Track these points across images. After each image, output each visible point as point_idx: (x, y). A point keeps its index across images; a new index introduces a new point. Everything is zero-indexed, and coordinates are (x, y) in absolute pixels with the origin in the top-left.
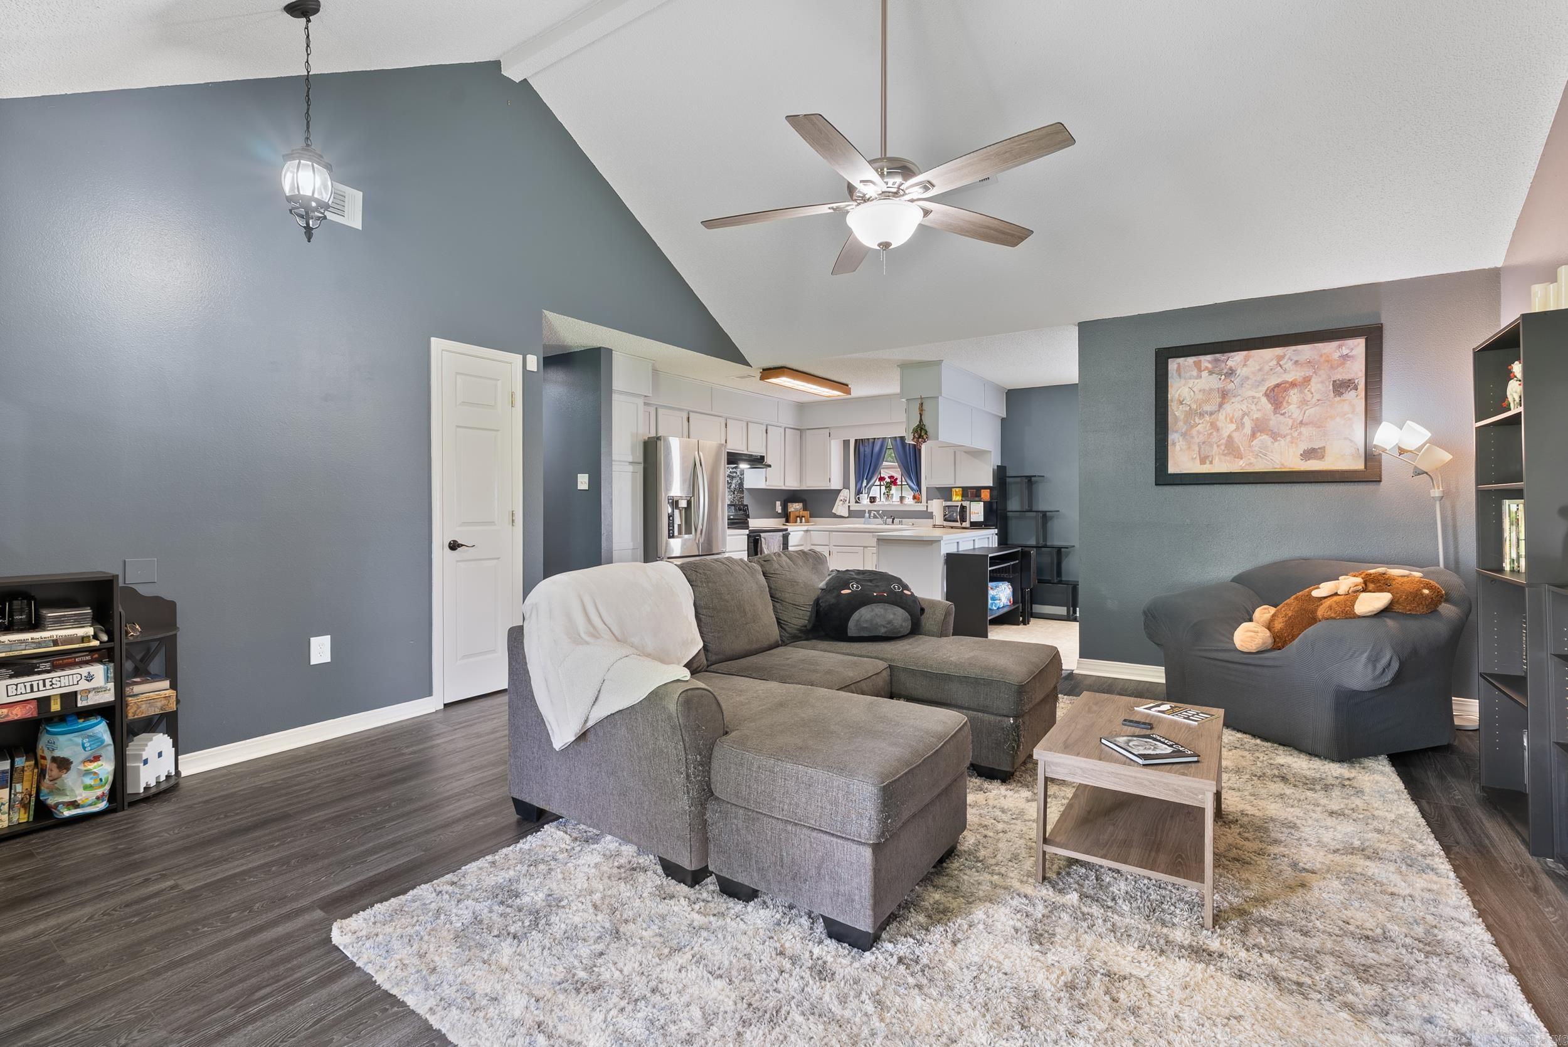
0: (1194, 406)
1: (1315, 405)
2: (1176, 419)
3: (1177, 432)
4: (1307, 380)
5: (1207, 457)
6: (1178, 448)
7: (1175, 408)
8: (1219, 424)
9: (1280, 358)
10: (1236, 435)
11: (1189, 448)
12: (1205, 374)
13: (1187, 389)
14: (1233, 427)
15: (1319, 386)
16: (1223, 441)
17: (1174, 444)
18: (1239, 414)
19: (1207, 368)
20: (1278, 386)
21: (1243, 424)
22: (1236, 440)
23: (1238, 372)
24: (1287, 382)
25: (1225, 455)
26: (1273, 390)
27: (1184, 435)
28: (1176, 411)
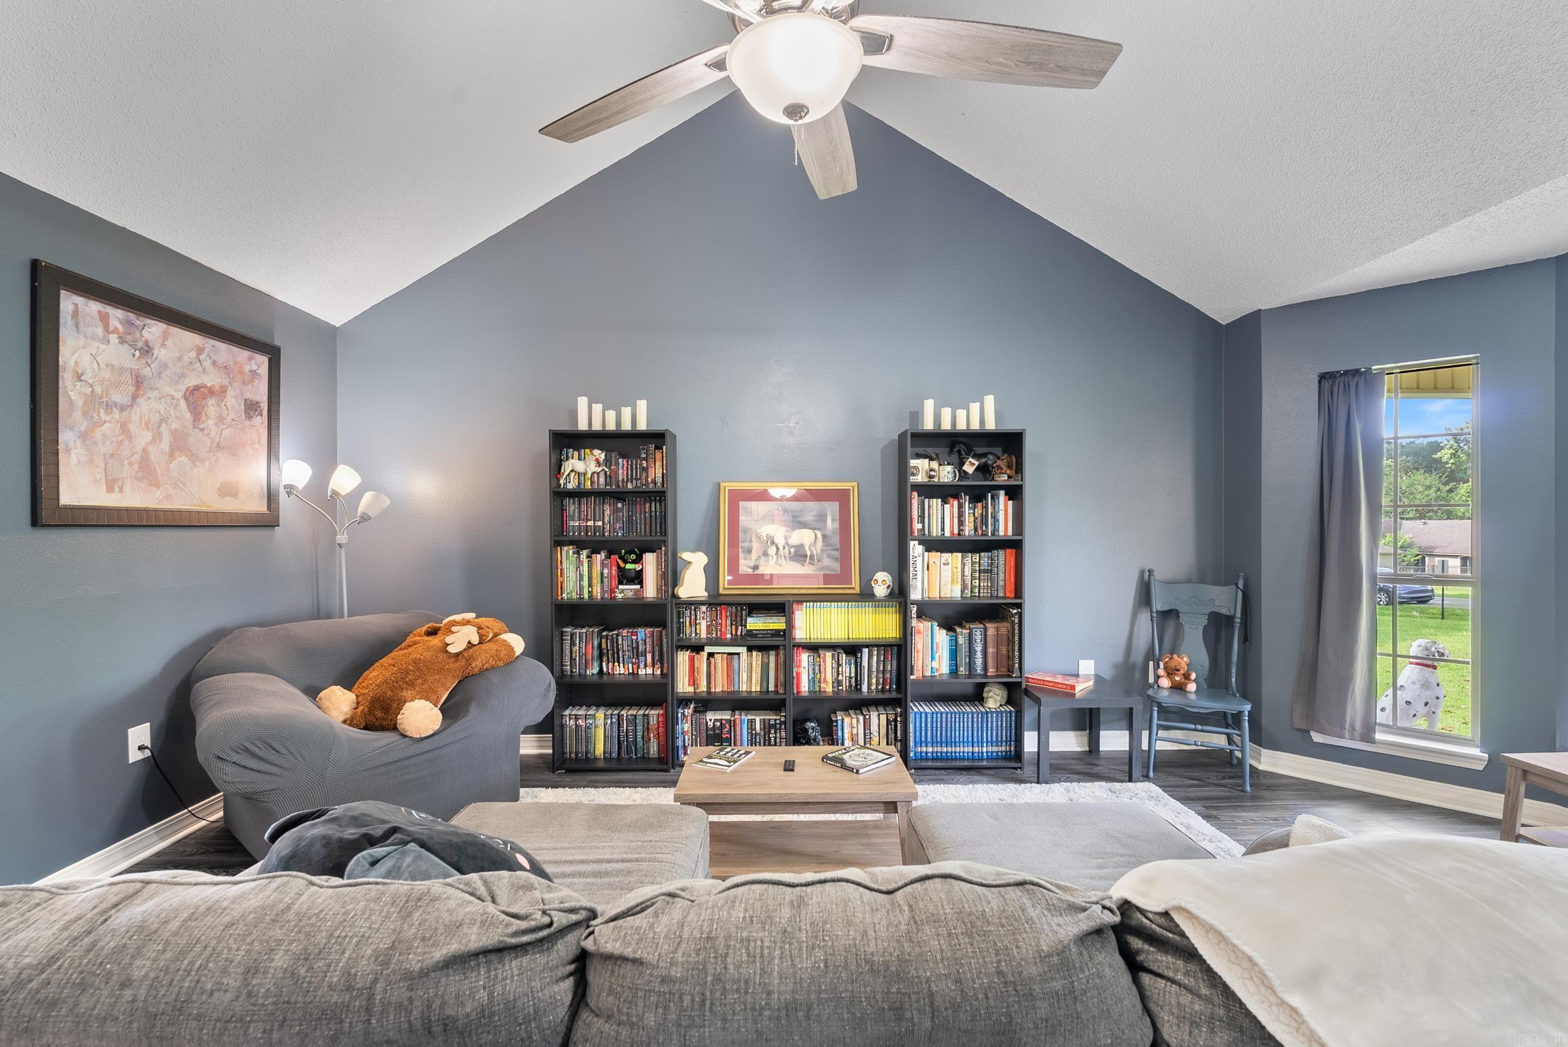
0: (98, 389)
1: (230, 426)
2: (71, 403)
3: (72, 428)
4: (223, 390)
5: (115, 481)
6: (74, 459)
7: (70, 387)
8: (133, 428)
9: (200, 350)
10: (152, 449)
11: (91, 461)
12: (113, 338)
13: (88, 357)
14: (148, 436)
15: (233, 403)
16: (137, 457)
17: (68, 451)
18: (155, 418)
19: (116, 331)
20: (197, 388)
21: (160, 434)
22: (152, 457)
23: (156, 352)
24: (205, 387)
25: (138, 479)
26: (192, 392)
27: (84, 436)
28: (71, 392)
